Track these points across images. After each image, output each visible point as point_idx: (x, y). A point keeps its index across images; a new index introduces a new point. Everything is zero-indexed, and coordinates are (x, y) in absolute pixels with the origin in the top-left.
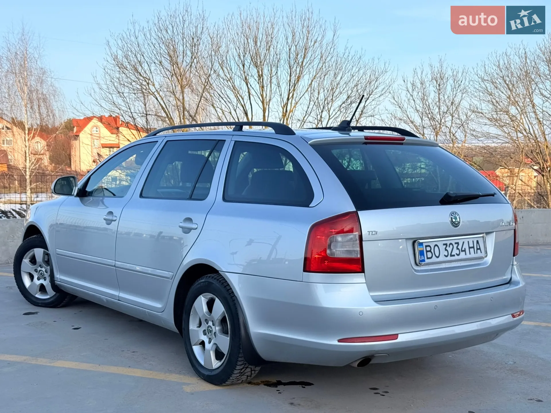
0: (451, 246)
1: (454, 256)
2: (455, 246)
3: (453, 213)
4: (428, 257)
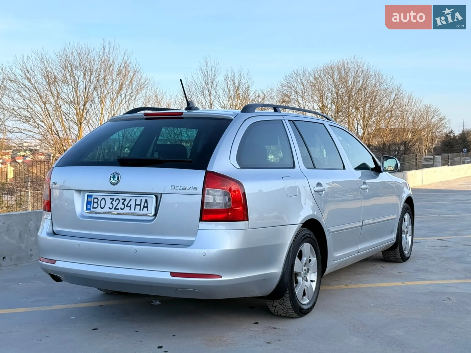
0: (118, 201)
1: (118, 209)
2: (122, 201)
3: (116, 173)
4: (94, 207)
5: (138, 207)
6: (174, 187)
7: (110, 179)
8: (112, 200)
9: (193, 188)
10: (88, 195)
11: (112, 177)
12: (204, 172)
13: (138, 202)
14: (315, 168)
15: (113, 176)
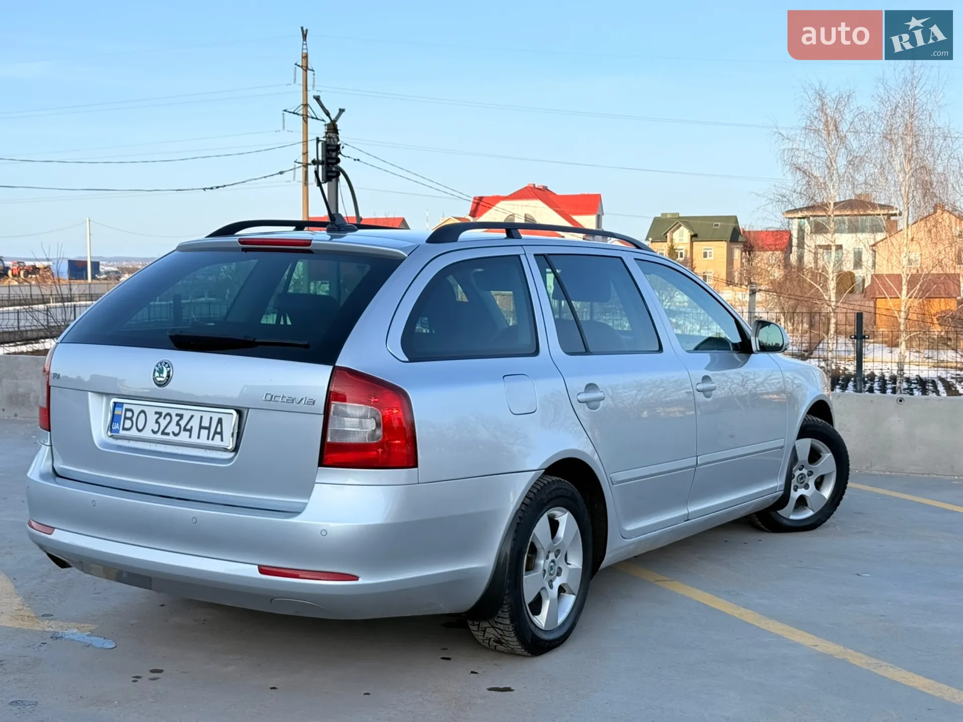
0: (168, 418)
1: (168, 434)
2: (175, 419)
3: (166, 363)
4: (126, 426)
5: (204, 433)
6: (270, 396)
7: (154, 375)
8: (158, 416)
9: (307, 400)
10: (115, 403)
11: (158, 371)
12: (330, 368)
13: (205, 423)
14: (587, 352)
15: (160, 369)
